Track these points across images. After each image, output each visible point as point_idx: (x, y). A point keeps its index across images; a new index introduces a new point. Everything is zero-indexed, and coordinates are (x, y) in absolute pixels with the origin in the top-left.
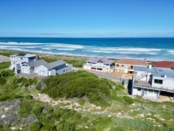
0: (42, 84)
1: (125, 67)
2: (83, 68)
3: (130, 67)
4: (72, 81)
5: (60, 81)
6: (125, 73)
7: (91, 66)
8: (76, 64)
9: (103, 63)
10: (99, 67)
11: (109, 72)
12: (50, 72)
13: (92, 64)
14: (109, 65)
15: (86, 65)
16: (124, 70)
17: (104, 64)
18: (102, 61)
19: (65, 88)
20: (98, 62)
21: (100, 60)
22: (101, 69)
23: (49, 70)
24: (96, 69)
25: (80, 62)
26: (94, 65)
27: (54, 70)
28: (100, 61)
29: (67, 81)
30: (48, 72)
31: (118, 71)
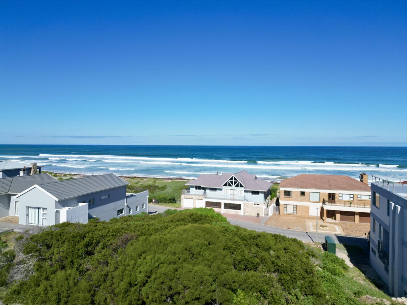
0: (20, 256)
1: (311, 200)
2: (180, 204)
3: (326, 199)
4: (153, 237)
5: (98, 242)
6: (313, 218)
7: (206, 198)
8: (158, 193)
9: (241, 186)
10: (231, 199)
11: (262, 215)
12: (64, 211)
13: (208, 191)
14: (262, 192)
15: (188, 196)
16: (307, 208)
17: (245, 191)
18: (239, 181)
19: (117, 273)
20: (226, 185)
21: (232, 179)
22: (237, 207)
23: (63, 203)
24: (220, 207)
25: (168, 190)
26: (212, 196)
27: (81, 204)
28: (233, 182)
29: (127, 241)
30: (57, 212)
31: (290, 210)
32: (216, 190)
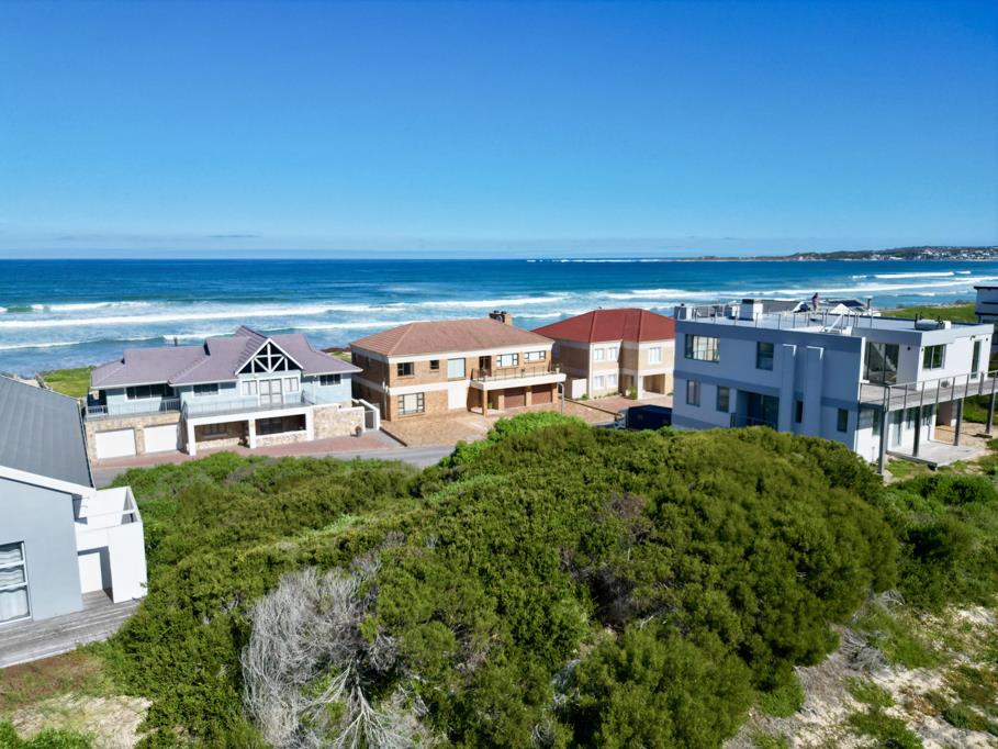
1: (450, 376)
3: (477, 369)
6: (455, 413)
15: (114, 424)
18: (286, 354)
20: (247, 370)
21: (264, 351)
26: (205, 409)
28: (267, 360)
31: (411, 405)
32: (216, 390)
